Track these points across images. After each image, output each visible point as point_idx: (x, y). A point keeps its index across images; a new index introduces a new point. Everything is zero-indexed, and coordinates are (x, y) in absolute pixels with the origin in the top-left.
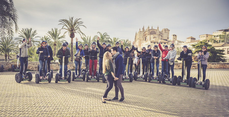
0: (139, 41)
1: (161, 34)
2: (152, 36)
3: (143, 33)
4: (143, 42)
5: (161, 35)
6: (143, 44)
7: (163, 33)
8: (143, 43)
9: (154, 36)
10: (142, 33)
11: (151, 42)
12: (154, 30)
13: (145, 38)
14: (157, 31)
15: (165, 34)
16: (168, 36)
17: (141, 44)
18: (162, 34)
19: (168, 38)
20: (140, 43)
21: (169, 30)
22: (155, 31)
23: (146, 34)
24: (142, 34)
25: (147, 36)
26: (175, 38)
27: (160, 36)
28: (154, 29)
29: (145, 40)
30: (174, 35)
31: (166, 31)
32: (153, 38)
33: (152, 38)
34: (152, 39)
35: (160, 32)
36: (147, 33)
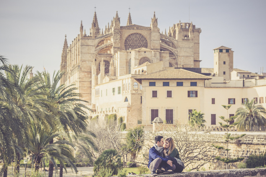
0: (83, 74)
1: (166, 46)
2: (133, 54)
3: (97, 41)
4: (97, 79)
5: (170, 48)
6: (101, 88)
7: (175, 42)
8: (97, 84)
9: (143, 55)
10: (90, 42)
11: (140, 81)
12: (139, 31)
13: (107, 63)
14: (153, 34)
15: (185, 44)
16: (196, 52)
17: (93, 91)
18: (173, 45)
19: (197, 61)
20: (86, 84)
21: (199, 31)
22: (144, 33)
23: (108, 47)
24: (94, 49)
25: (111, 56)
26: (227, 59)
27: (166, 56)
28: (138, 27)
29: (107, 71)
30: (221, 51)
31: (185, 33)
32: (140, 64)
33: (133, 62)
34: (135, 69)
35: (163, 39)
36: (112, 41)
